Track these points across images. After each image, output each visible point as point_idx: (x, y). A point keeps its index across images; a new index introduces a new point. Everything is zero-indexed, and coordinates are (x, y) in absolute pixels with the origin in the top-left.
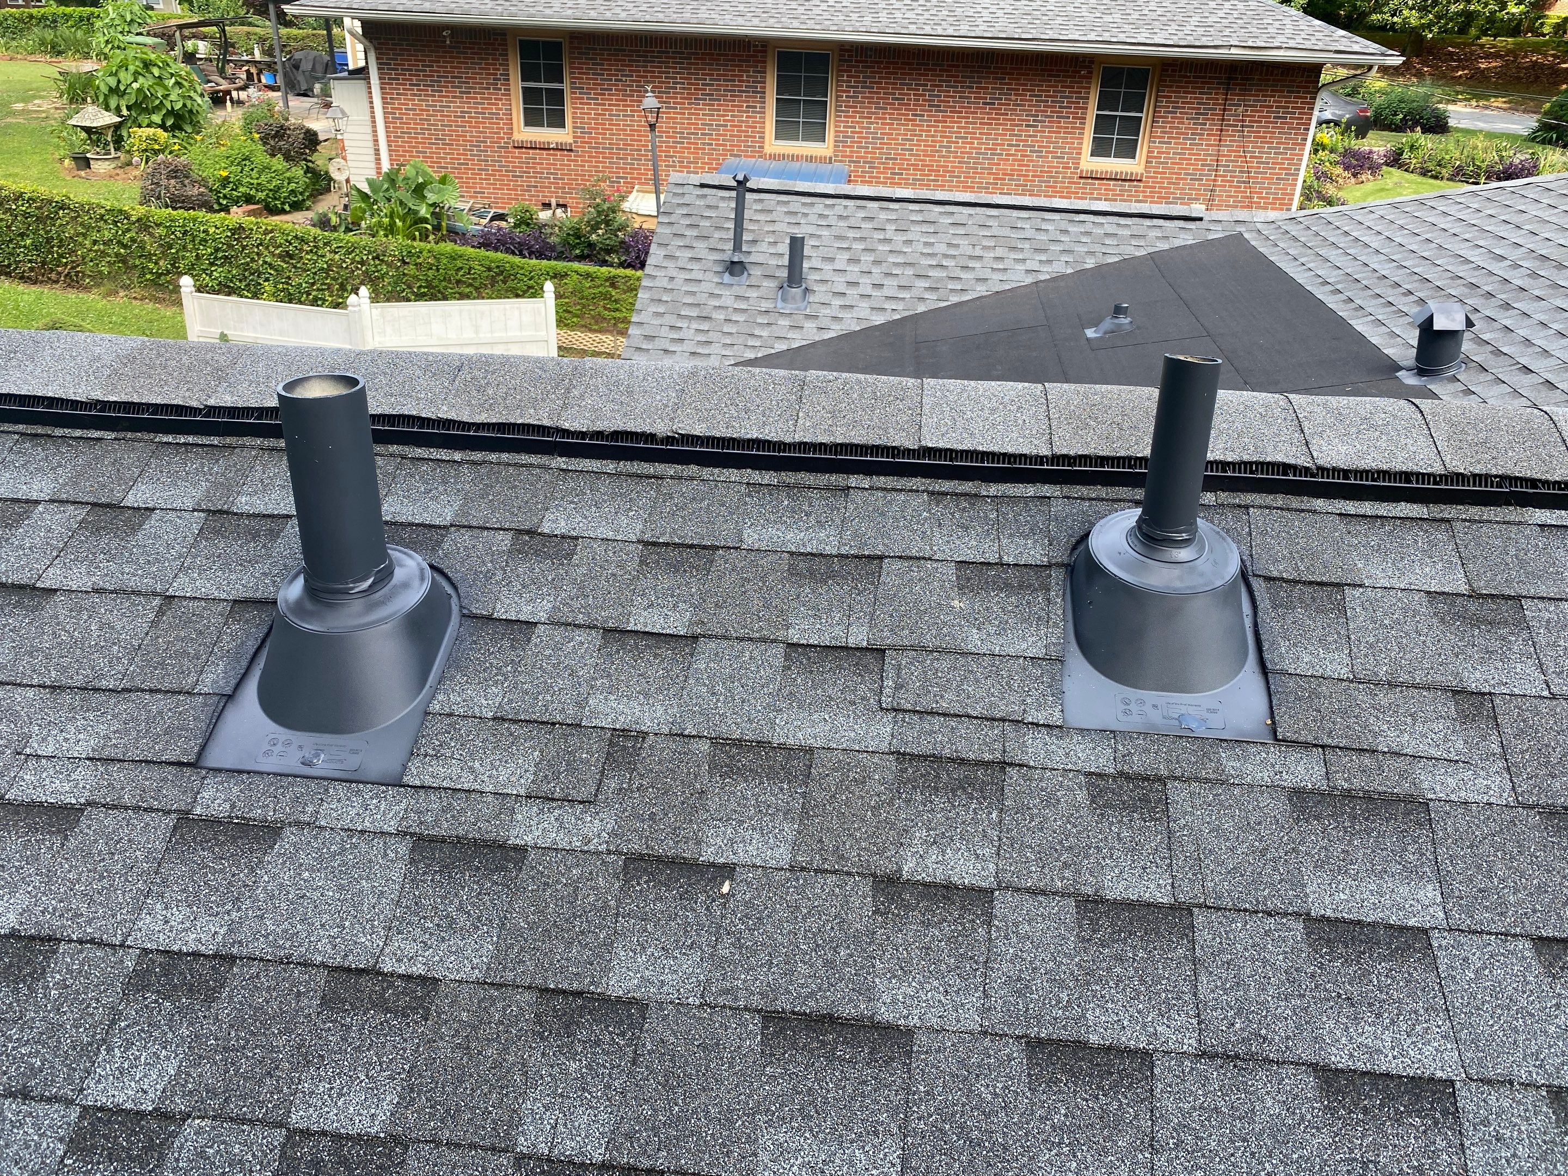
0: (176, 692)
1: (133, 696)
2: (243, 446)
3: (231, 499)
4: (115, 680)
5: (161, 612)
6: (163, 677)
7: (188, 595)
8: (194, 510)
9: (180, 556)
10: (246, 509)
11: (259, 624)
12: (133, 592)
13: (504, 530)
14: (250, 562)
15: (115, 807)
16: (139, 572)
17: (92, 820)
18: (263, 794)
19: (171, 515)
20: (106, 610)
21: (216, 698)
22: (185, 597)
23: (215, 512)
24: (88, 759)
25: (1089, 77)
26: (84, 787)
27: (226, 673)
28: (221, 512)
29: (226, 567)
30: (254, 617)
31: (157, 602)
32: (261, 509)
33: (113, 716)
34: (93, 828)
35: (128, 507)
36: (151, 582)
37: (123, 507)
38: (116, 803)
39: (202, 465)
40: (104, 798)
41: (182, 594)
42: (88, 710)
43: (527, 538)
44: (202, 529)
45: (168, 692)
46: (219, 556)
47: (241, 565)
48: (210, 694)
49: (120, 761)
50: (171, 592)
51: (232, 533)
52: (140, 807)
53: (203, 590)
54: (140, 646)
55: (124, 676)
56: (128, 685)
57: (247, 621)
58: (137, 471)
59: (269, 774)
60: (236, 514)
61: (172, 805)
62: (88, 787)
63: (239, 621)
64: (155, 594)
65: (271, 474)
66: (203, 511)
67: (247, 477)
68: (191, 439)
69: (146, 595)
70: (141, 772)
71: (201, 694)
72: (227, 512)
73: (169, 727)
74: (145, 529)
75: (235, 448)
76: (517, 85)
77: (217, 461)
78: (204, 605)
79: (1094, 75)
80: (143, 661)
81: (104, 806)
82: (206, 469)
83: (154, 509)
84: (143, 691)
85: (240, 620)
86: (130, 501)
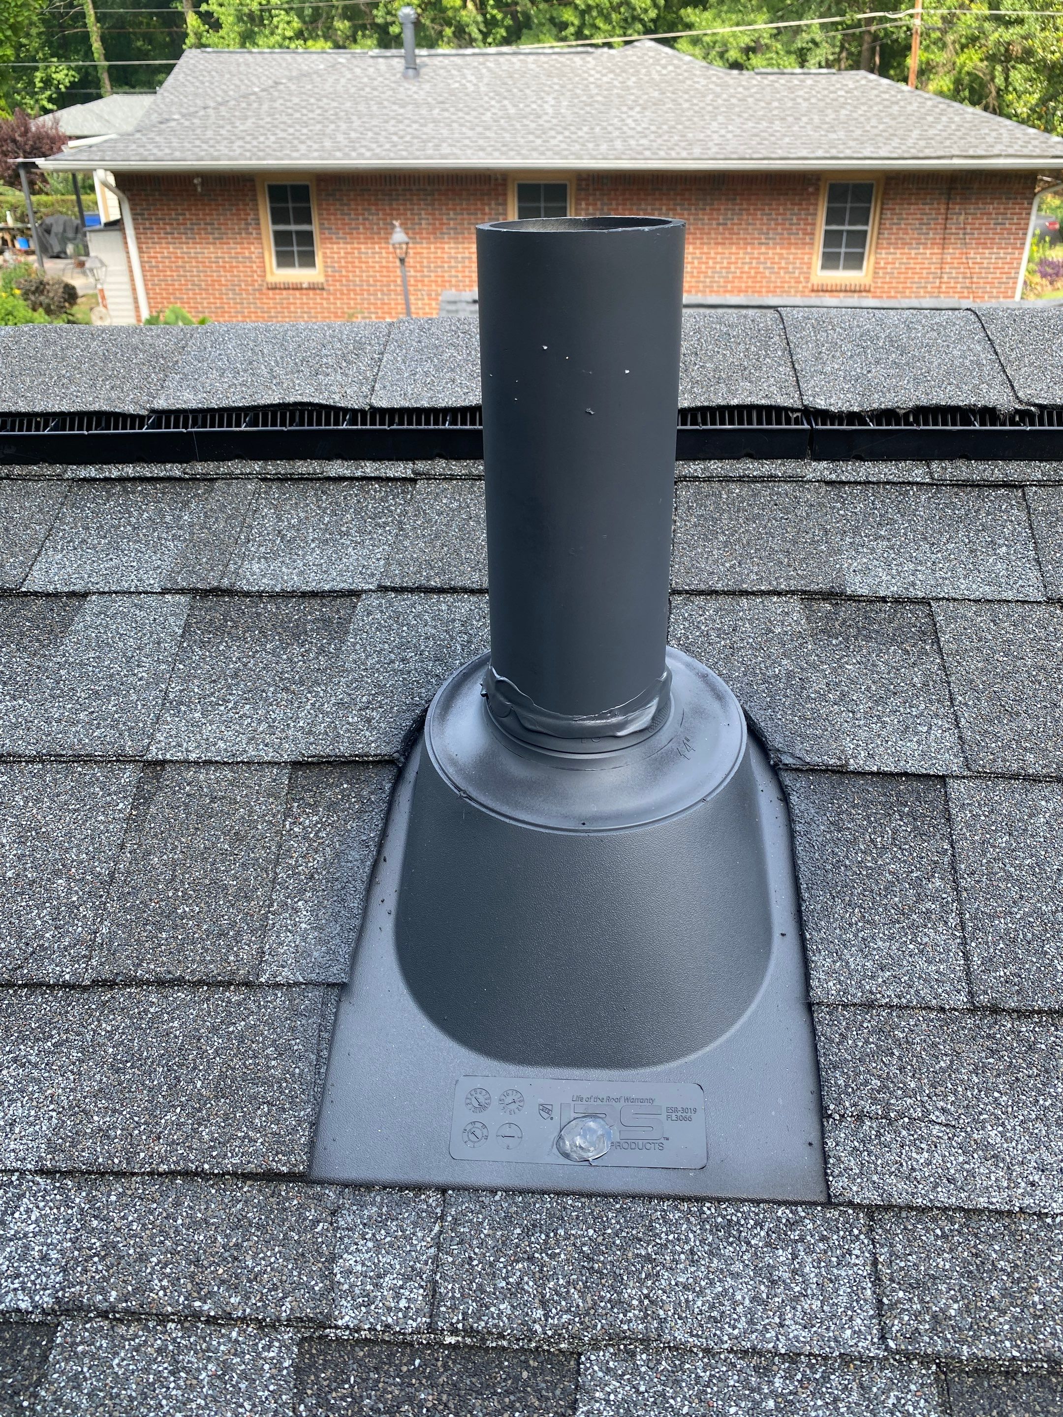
0: (220, 984)
1: (121, 996)
2: (230, 477)
3: (232, 567)
4: (74, 960)
5: (142, 799)
6: (181, 949)
7: (193, 757)
8: (165, 592)
9: (158, 678)
10: (266, 584)
11: (360, 811)
12: (77, 758)
13: (779, 594)
14: (302, 683)
15: (133, 1316)
16: (82, 716)
17: (79, 1358)
18: (498, 1251)
19: (121, 604)
20: (26, 799)
21: (314, 994)
22: (187, 762)
23: (206, 593)
24: (42, 1172)
25: (817, 193)
26: (45, 1258)
27: (321, 929)
28: (218, 592)
29: (254, 695)
30: (346, 797)
31: (128, 775)
32: (293, 581)
33: (83, 1050)
34: (86, 1388)
35: (35, 594)
36: (111, 735)
37: (25, 594)
38: (133, 1304)
39: (161, 513)
40: (103, 1291)
41: (180, 756)
42: (23, 1039)
43: (828, 607)
44: (187, 625)
45: (200, 983)
46: (235, 675)
47: (286, 689)
48: (297, 984)
49: (119, 1174)
50: (154, 753)
51: (248, 629)
52: (196, 1315)
53: (221, 744)
54: (112, 875)
55: (90, 948)
56: (106, 973)
57: (332, 807)
58: (42, 530)
59: (494, 1192)
60: (247, 594)
61: (280, 1303)
62: (54, 1255)
63: (314, 806)
64: (122, 759)
65: (294, 521)
66: (182, 591)
67: (250, 527)
68: (129, 470)
69: (103, 761)
70: (177, 1204)
71: (277, 985)
72: (230, 592)
73: (222, 1076)
74: (77, 632)
75: (212, 480)
76: (268, 228)
77: (186, 504)
78: (230, 775)
79: (822, 192)
80: (127, 911)
81: (104, 1315)
82: (168, 518)
83: (85, 595)
84: (141, 983)
85: (316, 805)
86: (37, 581)
